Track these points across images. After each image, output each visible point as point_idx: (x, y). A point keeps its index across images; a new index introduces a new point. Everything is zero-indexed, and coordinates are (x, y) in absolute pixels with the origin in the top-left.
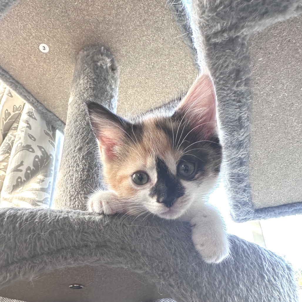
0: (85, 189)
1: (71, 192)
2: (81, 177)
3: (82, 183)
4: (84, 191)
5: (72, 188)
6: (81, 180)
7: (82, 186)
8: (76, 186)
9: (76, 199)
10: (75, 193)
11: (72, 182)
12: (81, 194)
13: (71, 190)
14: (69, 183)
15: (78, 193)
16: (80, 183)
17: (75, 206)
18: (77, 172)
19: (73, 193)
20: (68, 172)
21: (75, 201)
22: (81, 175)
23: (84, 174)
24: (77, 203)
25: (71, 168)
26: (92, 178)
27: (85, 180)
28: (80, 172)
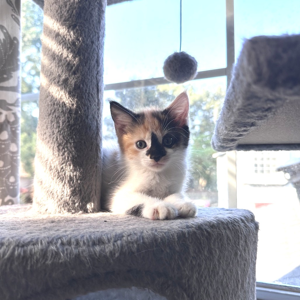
0: (74, 136)
1: (58, 139)
2: (69, 122)
3: (70, 129)
4: (74, 140)
5: (60, 134)
6: (69, 125)
7: (70, 133)
8: (65, 132)
9: (65, 149)
10: (63, 142)
11: (59, 127)
12: (70, 143)
13: (58, 137)
14: (55, 126)
15: (67, 141)
16: (69, 129)
17: (65, 158)
18: (64, 113)
19: (61, 141)
20: (53, 111)
21: (65, 152)
22: (68, 118)
23: (72, 118)
24: (66, 154)
25: (55, 106)
26: (81, 121)
27: (74, 125)
28: (68, 115)
